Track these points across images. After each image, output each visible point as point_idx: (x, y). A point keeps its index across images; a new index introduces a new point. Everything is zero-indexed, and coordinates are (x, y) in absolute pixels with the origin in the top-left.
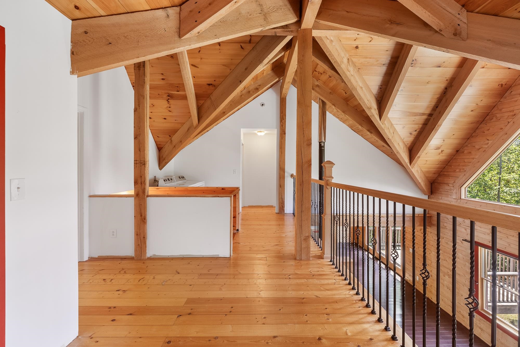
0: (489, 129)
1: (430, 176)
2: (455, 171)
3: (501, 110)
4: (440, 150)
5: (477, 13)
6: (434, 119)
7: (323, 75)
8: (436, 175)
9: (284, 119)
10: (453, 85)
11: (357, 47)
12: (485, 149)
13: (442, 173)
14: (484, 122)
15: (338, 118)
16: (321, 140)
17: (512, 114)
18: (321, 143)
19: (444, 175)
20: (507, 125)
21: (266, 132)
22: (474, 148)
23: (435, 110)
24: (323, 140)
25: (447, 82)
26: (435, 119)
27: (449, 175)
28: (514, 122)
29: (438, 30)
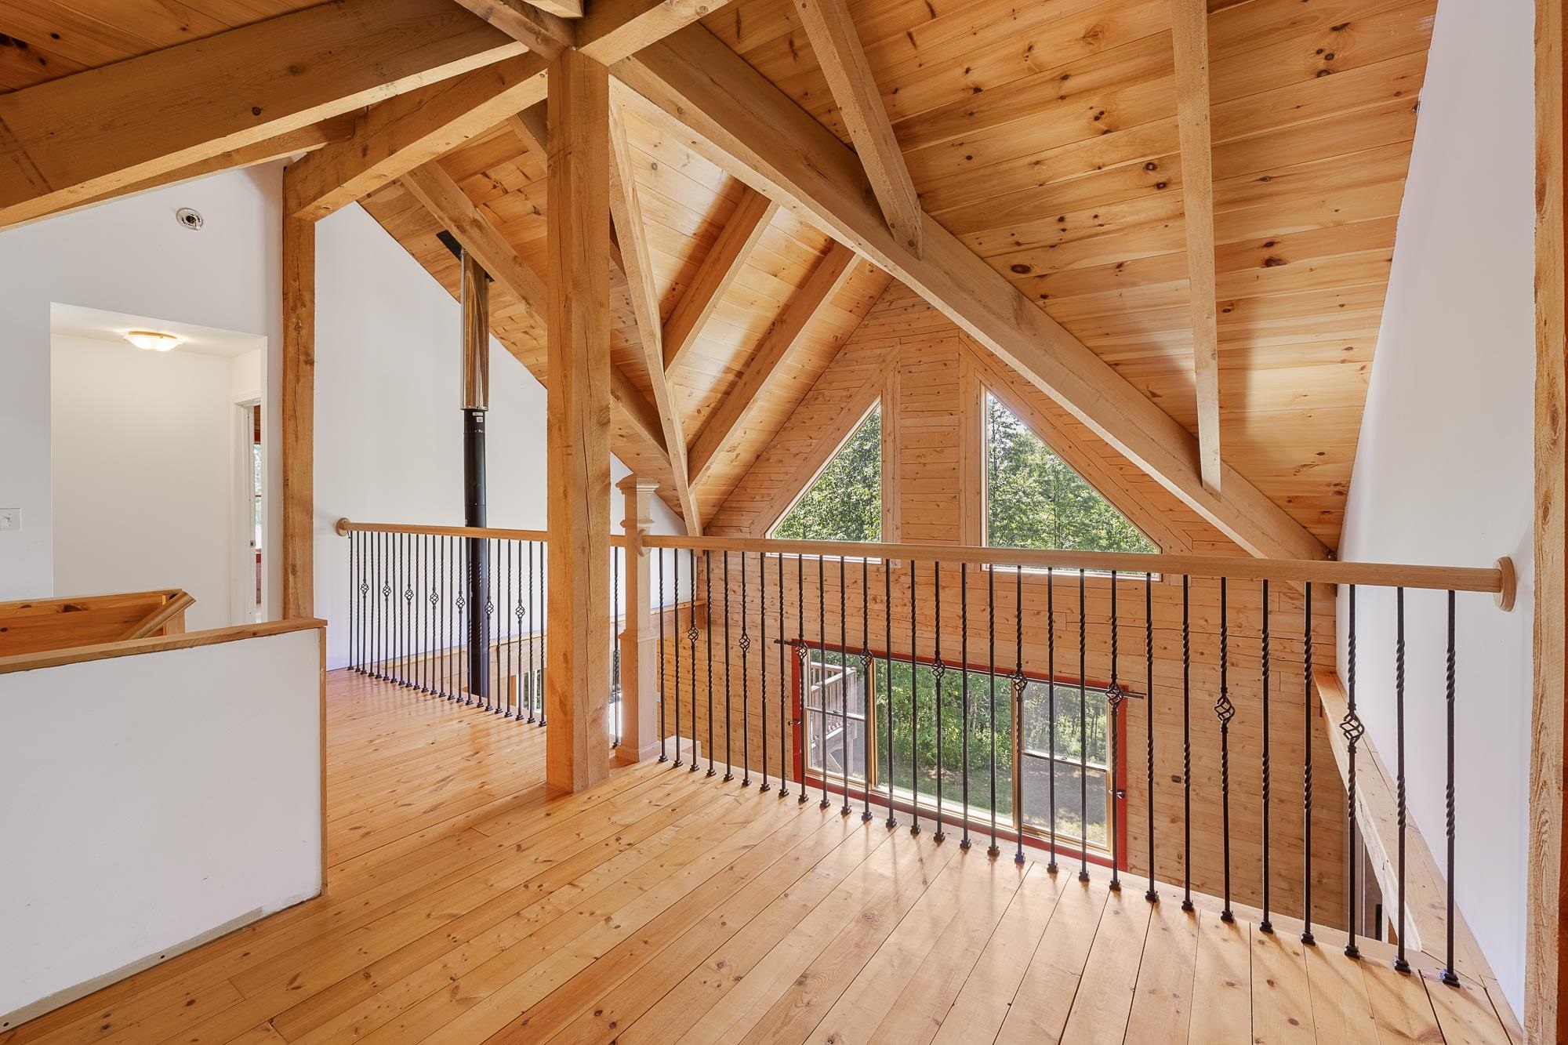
0: (812, 418)
1: (707, 511)
2: (752, 500)
3: (830, 384)
4: (735, 454)
5: (932, 217)
6: (745, 384)
7: (508, 199)
8: (717, 509)
9: (308, 304)
10: (785, 320)
11: (654, 166)
12: (806, 455)
13: (726, 504)
14: (805, 402)
15: (502, 338)
16: (474, 404)
17: (846, 393)
18: (474, 414)
19: (730, 507)
20: (839, 414)
21: (183, 339)
22: (788, 452)
23: (748, 366)
24: (482, 403)
25: (777, 311)
26: (747, 385)
27: (741, 508)
28: (849, 410)
29: (889, 224)
